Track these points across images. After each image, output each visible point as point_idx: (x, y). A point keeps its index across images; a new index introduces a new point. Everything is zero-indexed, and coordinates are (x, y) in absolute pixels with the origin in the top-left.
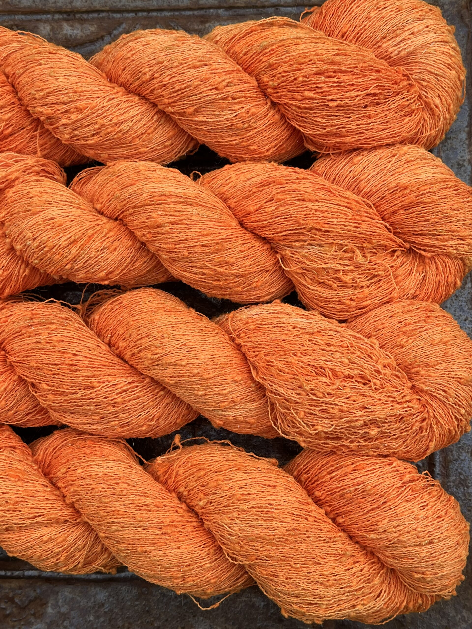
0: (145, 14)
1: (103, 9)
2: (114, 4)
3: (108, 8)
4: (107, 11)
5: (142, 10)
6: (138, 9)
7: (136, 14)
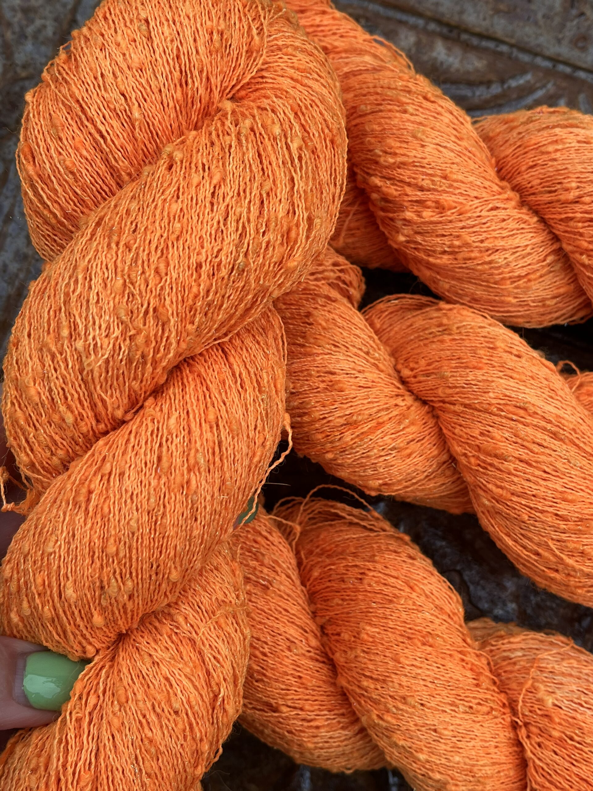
0: (568, 70)
1: (507, 40)
2: (526, 39)
3: (513, 41)
4: (512, 46)
5: (566, 63)
6: (561, 59)
7: (554, 66)
